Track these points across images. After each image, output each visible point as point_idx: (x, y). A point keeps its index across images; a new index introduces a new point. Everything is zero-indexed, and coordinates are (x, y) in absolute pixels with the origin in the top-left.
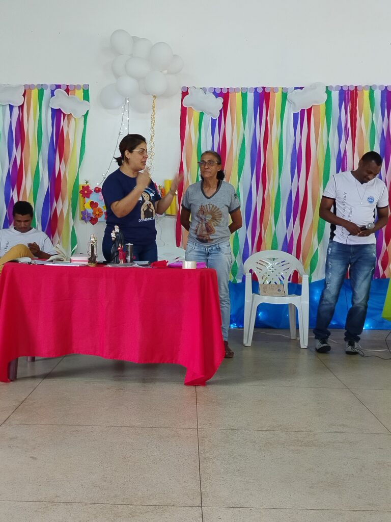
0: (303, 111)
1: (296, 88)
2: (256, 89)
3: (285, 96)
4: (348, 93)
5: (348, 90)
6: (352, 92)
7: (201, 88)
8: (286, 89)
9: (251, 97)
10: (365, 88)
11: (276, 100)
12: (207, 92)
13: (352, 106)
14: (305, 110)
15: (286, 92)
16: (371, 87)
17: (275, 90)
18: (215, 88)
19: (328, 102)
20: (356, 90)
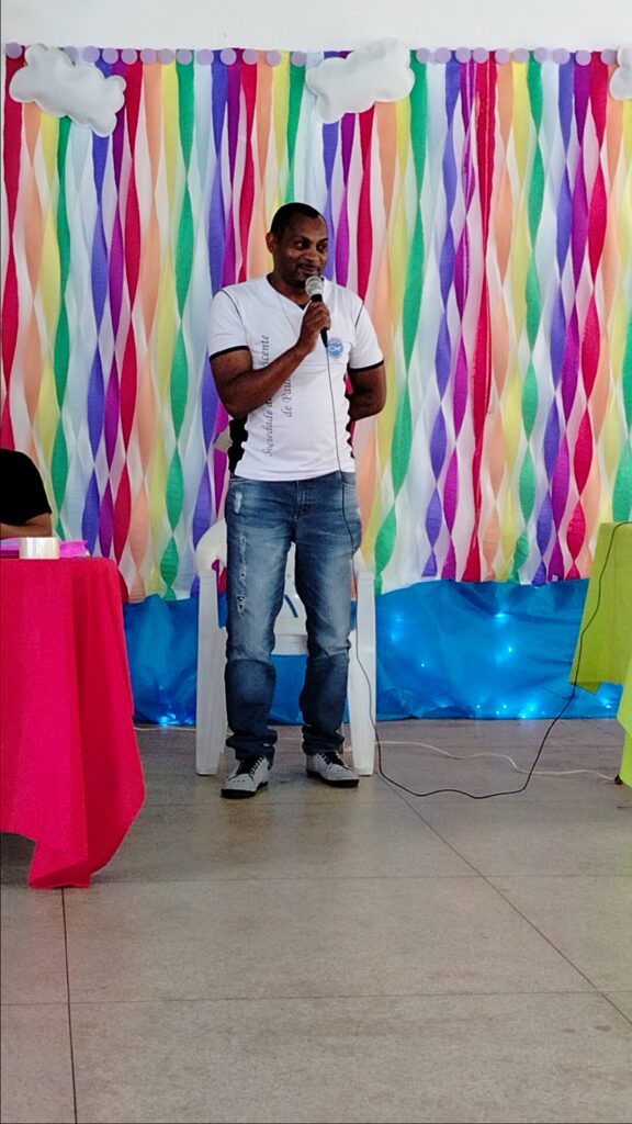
0: (348, 119)
1: (328, 55)
2: (217, 54)
3: (298, 75)
4: (472, 68)
5: (472, 61)
6: (482, 67)
7: (62, 49)
8: (303, 56)
9: (203, 78)
11: (274, 86)
12: (80, 60)
13: (483, 106)
14: (353, 115)
15: (300, 66)
16: (532, 53)
17: (269, 58)
18: (101, 51)
19: (417, 96)
20: (493, 61)
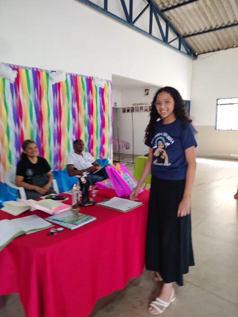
0: (56, 84)
1: (52, 71)
2: (33, 68)
3: (47, 75)
5: (74, 76)
7: (2, 63)
8: (48, 71)
9: (30, 73)
10: (79, 75)
17: (42, 70)
18: (10, 64)
20: (76, 76)
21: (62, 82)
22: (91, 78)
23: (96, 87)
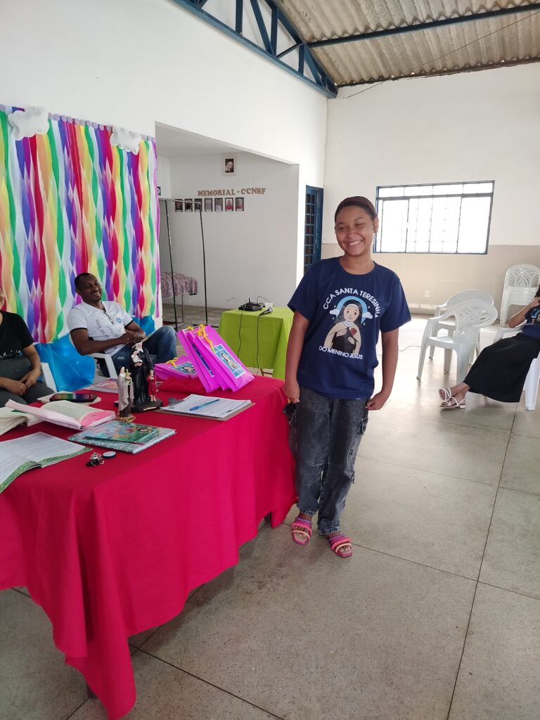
1: (15, 109)
3: (4, 116)
4: (67, 125)
6: (70, 124)
8: (3, 107)
10: (81, 122)
14: (27, 138)
15: (4, 112)
16: (86, 122)
19: (50, 133)
20: (74, 123)
21: (41, 136)
22: (108, 129)
23: (120, 151)
